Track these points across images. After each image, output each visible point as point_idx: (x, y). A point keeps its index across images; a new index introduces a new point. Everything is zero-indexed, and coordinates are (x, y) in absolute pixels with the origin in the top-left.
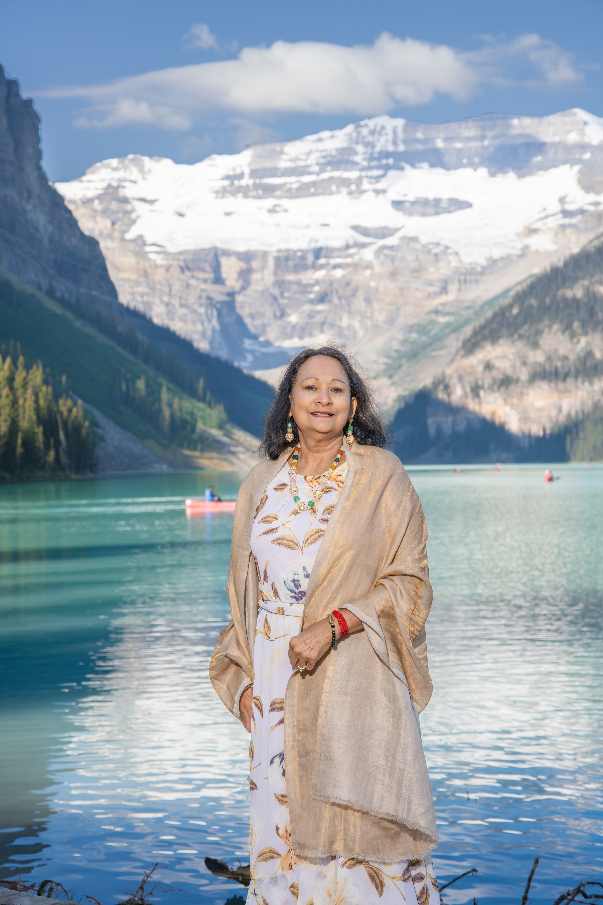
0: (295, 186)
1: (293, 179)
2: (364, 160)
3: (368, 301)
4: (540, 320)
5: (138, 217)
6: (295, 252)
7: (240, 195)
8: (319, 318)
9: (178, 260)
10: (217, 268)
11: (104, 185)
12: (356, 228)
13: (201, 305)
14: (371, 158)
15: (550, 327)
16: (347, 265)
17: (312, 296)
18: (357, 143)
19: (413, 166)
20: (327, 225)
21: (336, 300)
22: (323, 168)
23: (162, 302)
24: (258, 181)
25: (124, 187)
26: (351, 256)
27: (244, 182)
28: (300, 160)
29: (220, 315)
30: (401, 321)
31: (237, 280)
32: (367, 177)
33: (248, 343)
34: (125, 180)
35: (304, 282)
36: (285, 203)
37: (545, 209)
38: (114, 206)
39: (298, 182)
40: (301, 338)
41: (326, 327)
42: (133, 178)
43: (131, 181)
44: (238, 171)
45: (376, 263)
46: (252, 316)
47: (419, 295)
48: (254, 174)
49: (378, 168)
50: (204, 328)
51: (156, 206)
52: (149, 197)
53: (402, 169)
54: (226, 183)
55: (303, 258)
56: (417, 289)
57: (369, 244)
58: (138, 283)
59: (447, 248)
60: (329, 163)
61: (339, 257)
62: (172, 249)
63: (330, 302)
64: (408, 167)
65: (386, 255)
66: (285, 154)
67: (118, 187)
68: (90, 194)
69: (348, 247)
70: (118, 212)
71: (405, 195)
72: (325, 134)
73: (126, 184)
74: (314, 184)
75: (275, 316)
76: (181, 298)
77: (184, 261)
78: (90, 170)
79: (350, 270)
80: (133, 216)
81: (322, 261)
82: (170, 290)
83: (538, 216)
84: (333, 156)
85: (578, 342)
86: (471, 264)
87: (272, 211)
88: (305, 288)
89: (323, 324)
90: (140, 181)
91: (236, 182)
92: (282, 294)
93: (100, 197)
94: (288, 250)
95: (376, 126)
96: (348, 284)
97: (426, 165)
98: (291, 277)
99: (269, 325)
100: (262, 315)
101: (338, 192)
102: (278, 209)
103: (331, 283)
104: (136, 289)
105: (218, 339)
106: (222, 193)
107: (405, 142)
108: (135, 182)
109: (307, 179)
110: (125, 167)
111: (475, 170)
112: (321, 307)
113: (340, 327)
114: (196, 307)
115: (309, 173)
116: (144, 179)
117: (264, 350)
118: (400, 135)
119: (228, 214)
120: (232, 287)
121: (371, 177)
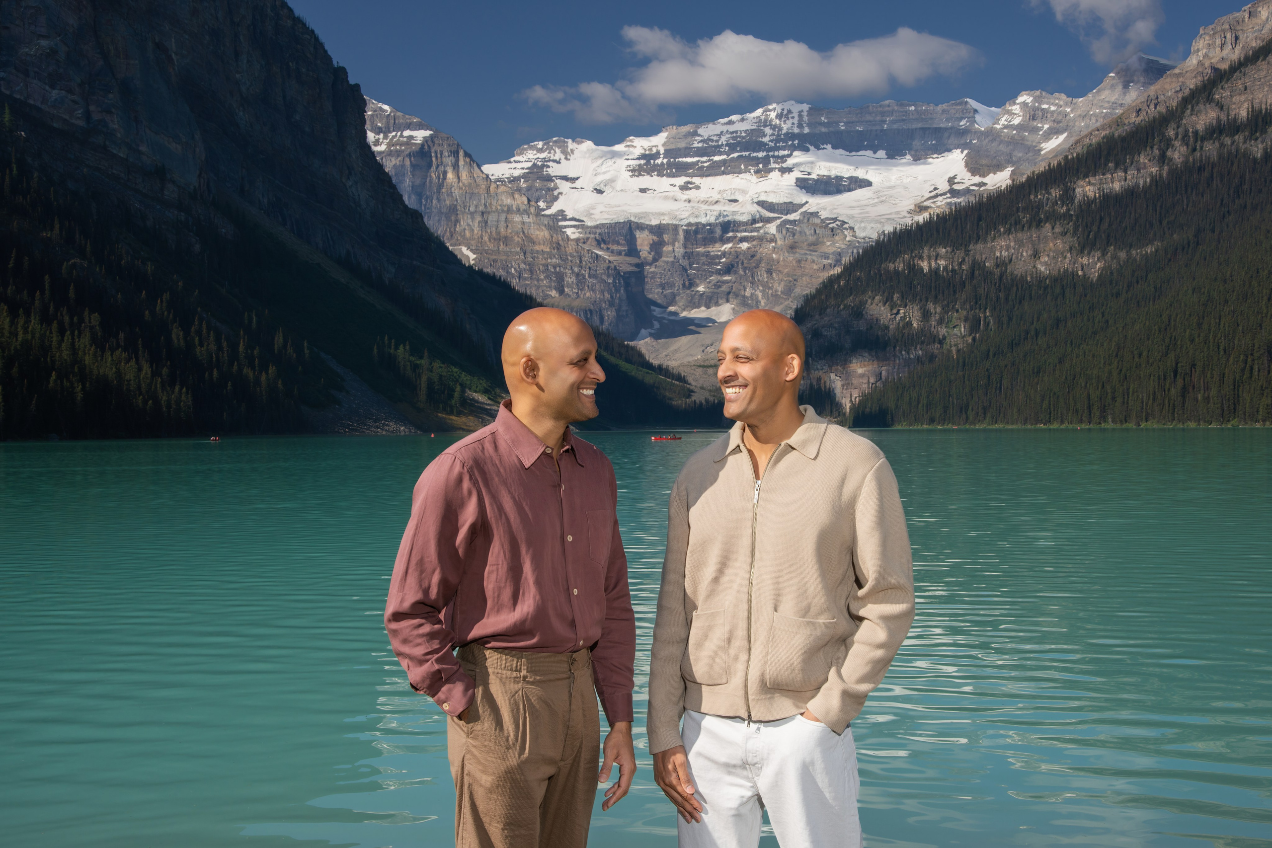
0: (706, 165)
1: (705, 159)
2: (771, 141)
3: (769, 272)
4: (864, 292)
5: (561, 193)
6: (704, 225)
7: (656, 173)
8: (724, 288)
9: (595, 233)
10: (631, 241)
11: (529, 164)
12: (761, 204)
13: (608, 276)
14: (777, 140)
15: (874, 298)
16: (752, 239)
17: (719, 267)
18: (765, 126)
19: (818, 148)
20: (736, 201)
21: (741, 272)
22: (732, 148)
23: (573, 272)
24: (672, 160)
25: (548, 167)
26: (757, 230)
27: (659, 161)
28: (712, 141)
29: (627, 285)
30: (798, 291)
31: (649, 253)
32: (773, 156)
33: (657, 311)
34: (549, 161)
35: (712, 253)
36: (697, 180)
37: (935, 189)
38: (538, 184)
39: (709, 161)
40: (708, 307)
41: (731, 296)
42: (557, 158)
43: (554, 161)
44: (654, 150)
45: (778, 236)
46: (663, 286)
47: (815, 267)
48: (668, 153)
49: (784, 149)
50: (612, 297)
51: (578, 184)
52: (570, 176)
53: (807, 150)
54: (642, 162)
55: (711, 231)
56: (813, 261)
57: (775, 219)
58: (551, 256)
59: (844, 223)
60: (739, 143)
61: (745, 232)
62: (589, 223)
63: (736, 273)
64: (812, 148)
65: (788, 229)
66: (699, 135)
67: (543, 166)
68: (517, 173)
69: (754, 221)
70: (542, 189)
71: (809, 174)
72: (734, 118)
73: (550, 164)
74: (724, 162)
75: (684, 285)
76: (590, 268)
77: (599, 234)
78: (519, 151)
79: (754, 243)
80: (556, 193)
81: (731, 234)
82: (581, 262)
83: (927, 195)
84: (743, 138)
85: (898, 313)
86: (864, 238)
87: (685, 188)
88: (712, 260)
89: (729, 293)
90: (563, 161)
91: (652, 161)
92: (691, 265)
93: (524, 176)
94: (697, 224)
95: (783, 110)
96: (753, 256)
97: (829, 146)
98: (701, 250)
99: (679, 294)
100: (672, 285)
101: (747, 171)
102: (690, 186)
103: (737, 255)
104: (549, 261)
105: (624, 308)
106: (637, 172)
107: (809, 125)
108: (559, 162)
109: (717, 158)
110: (550, 149)
111: (875, 153)
112: (727, 278)
113: (744, 296)
114: (604, 277)
115: (720, 154)
116: (566, 159)
117: (672, 318)
118: (806, 118)
119: (643, 191)
120: (645, 258)
121: (778, 157)
